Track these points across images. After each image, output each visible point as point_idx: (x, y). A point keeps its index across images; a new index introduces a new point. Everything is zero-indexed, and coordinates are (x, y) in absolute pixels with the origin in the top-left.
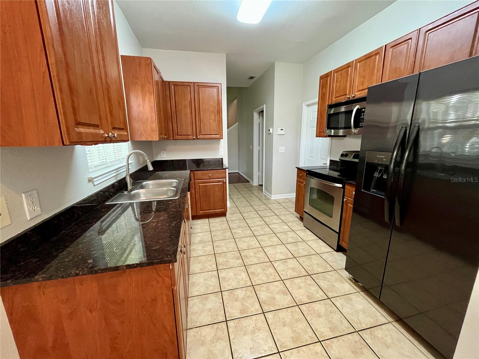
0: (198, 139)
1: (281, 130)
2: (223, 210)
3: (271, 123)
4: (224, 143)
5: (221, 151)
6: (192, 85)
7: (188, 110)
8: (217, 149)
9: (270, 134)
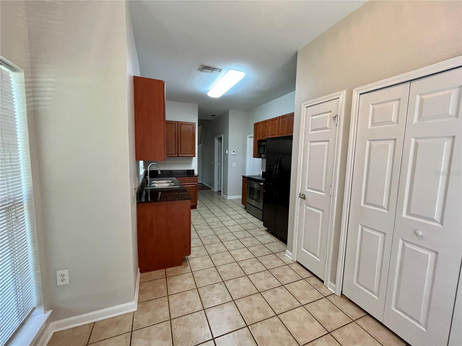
0: (179, 156)
1: (233, 152)
2: (195, 204)
3: (226, 147)
4: (195, 160)
5: (193, 165)
6: (177, 123)
7: (174, 138)
8: (190, 164)
9: (226, 154)
